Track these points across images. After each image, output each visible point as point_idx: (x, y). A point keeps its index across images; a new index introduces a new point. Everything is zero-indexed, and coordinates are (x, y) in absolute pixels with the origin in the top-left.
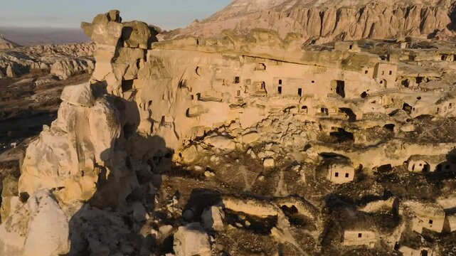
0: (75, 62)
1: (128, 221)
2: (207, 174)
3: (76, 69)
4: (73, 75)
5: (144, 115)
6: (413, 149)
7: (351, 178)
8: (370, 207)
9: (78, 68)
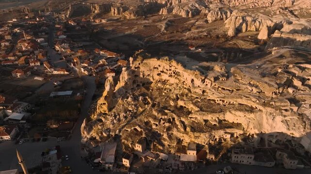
0: (219, 13)
1: (126, 92)
2: (151, 90)
3: (219, 17)
4: (216, 20)
5: (141, 74)
6: (192, 106)
7: (173, 105)
8: (166, 111)
9: (220, 17)
